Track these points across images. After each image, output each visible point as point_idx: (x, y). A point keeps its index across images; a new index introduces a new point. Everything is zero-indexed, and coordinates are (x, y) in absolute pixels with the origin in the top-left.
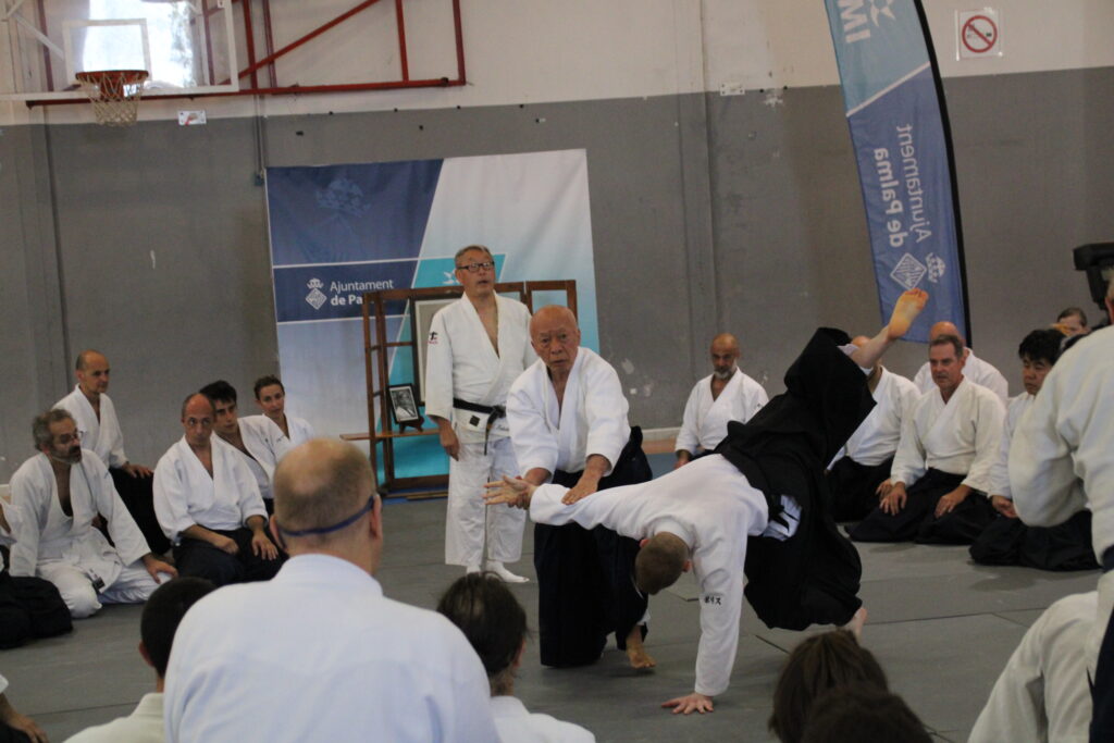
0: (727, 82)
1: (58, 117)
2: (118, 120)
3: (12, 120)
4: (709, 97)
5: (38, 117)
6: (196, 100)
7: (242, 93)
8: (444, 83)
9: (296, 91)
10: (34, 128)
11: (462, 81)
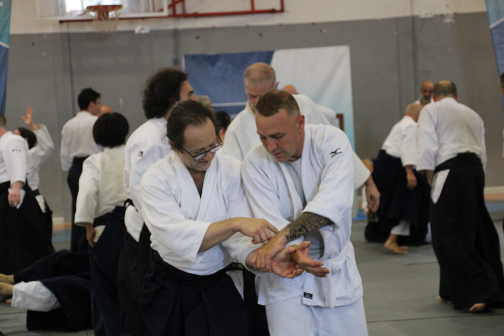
0: (424, 10)
1: (74, 29)
2: (106, 30)
3: (50, 30)
4: (414, 19)
5: (65, 29)
6: (145, 20)
7: (169, 16)
8: (273, 11)
9: (196, 15)
10: (62, 35)
11: (282, 10)
